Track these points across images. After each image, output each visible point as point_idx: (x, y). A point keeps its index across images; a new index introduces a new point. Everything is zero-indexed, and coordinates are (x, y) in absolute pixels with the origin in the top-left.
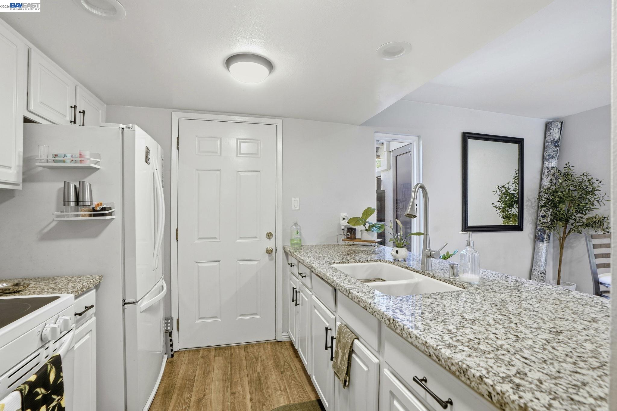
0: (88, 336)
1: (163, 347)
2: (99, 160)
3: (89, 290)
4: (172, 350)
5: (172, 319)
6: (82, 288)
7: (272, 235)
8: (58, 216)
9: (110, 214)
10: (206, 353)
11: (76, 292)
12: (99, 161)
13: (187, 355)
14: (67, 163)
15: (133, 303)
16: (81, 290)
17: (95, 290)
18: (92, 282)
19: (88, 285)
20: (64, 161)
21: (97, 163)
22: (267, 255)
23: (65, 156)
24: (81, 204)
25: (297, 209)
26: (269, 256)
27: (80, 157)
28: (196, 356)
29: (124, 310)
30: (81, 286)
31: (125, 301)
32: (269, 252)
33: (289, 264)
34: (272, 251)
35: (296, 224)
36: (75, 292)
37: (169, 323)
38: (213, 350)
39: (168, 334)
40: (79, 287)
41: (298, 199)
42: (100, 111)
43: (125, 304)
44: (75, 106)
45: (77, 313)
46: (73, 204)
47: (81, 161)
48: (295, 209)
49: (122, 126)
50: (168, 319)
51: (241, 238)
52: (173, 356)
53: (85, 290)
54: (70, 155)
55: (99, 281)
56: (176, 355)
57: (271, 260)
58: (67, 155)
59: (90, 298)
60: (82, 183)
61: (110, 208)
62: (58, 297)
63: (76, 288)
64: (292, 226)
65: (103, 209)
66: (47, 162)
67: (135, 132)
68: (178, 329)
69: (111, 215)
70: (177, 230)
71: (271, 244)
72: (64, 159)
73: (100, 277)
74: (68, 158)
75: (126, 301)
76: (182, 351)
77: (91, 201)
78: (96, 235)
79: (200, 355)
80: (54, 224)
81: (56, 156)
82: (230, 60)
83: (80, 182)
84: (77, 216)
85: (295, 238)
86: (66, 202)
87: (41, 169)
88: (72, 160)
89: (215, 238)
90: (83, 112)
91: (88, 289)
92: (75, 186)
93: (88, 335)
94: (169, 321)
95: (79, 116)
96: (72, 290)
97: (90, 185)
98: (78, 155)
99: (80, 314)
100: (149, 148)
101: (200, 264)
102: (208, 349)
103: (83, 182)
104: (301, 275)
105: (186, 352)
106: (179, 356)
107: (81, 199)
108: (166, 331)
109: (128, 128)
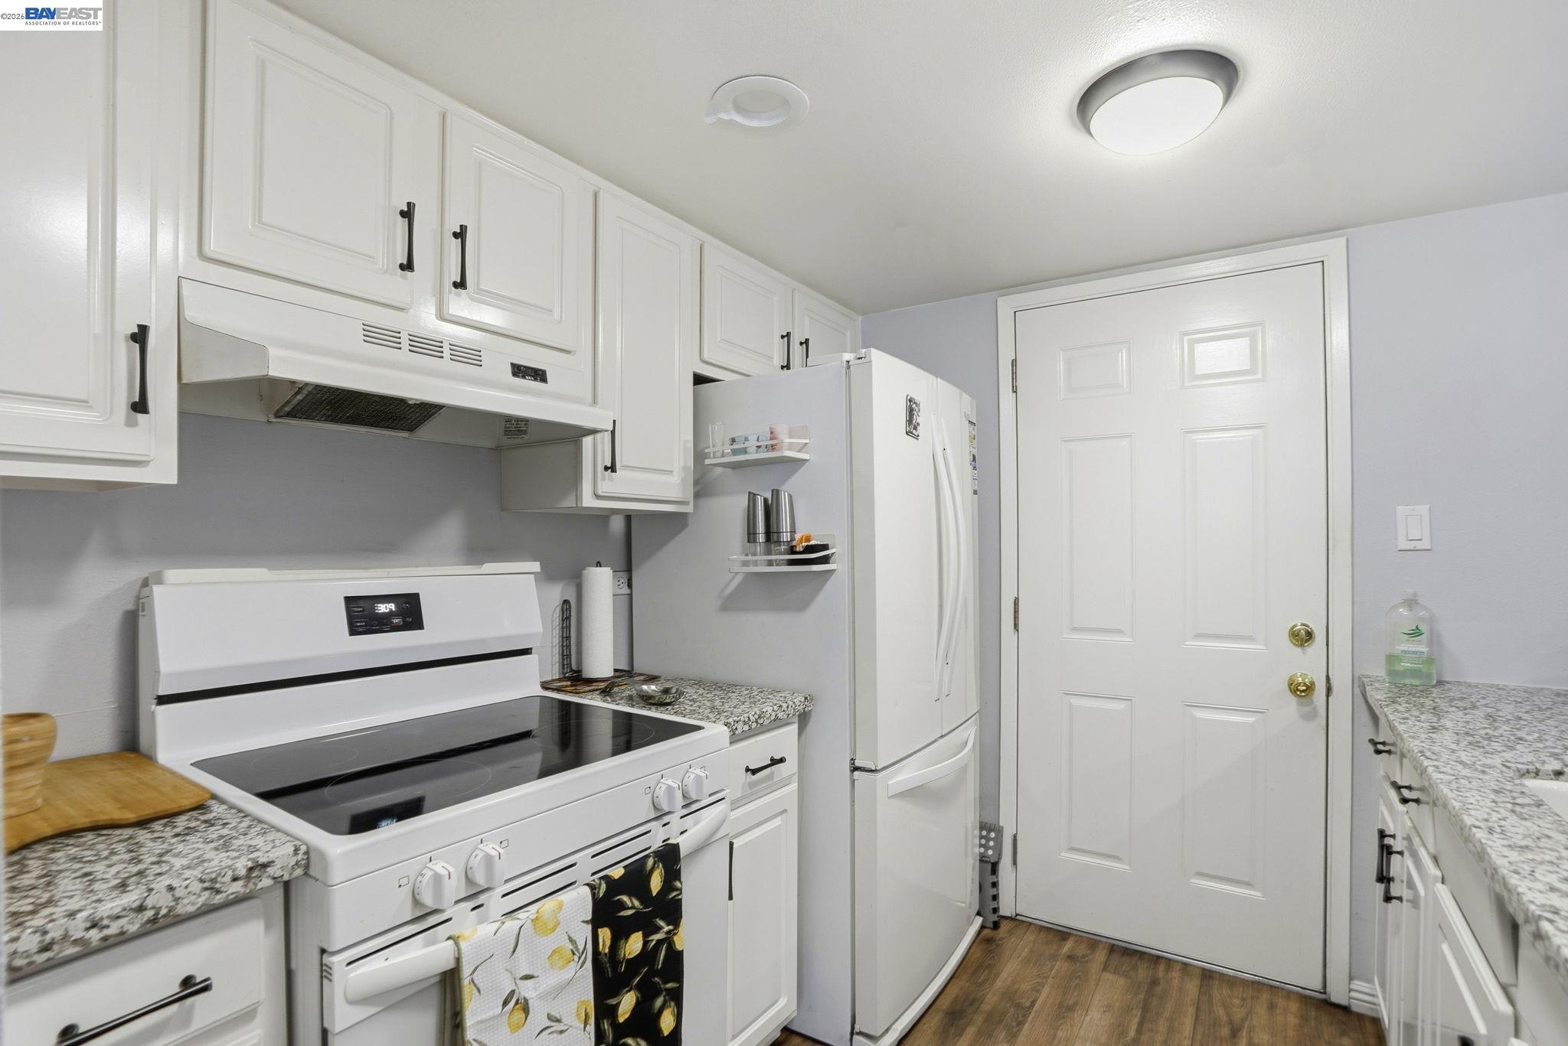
0: (777, 822)
1: (971, 895)
2: (807, 441)
3: (777, 723)
4: (995, 910)
5: (999, 831)
6: (760, 717)
7: (1310, 635)
8: (745, 564)
9: (825, 560)
10: (1082, 950)
11: (745, 723)
12: (806, 444)
13: (1031, 936)
14: (750, 453)
15: (872, 771)
16: (757, 722)
17: (796, 726)
18: (784, 708)
19: (774, 714)
20: (744, 451)
21: (803, 448)
22: (1293, 700)
23: (746, 439)
24: (774, 537)
25: (1419, 545)
26: (1299, 704)
27: (771, 439)
28: (1055, 947)
29: (853, 782)
30: (758, 712)
31: (854, 764)
32: (1302, 691)
33: (1372, 741)
34: (1310, 688)
35: (1411, 603)
36: (741, 723)
37: (992, 839)
38: (1104, 948)
39: (989, 867)
40: (753, 713)
41: (1423, 509)
42: (848, 333)
43: (856, 769)
44: (788, 333)
45: (750, 768)
46: (761, 538)
47: (773, 447)
48: (1411, 545)
49: (847, 356)
50: (989, 829)
51: (1199, 636)
52: (996, 926)
53: (767, 722)
54: (756, 437)
55: (801, 707)
56: (1005, 927)
57: (1311, 716)
58: (749, 438)
59: (784, 740)
60: (776, 493)
61: (825, 547)
62: (699, 728)
63: (746, 715)
64: (1395, 607)
65: (810, 549)
66: (723, 456)
67: (871, 365)
68: (1015, 862)
69: (829, 563)
70: (1016, 602)
71: (1308, 664)
72: (745, 446)
73: (806, 698)
74: (752, 444)
75: (858, 763)
76: (1023, 921)
77: (793, 532)
78: (802, 606)
79: (1065, 950)
80: (739, 579)
81: (733, 441)
82: (1088, 99)
83: (773, 491)
84: (770, 563)
85: (1405, 652)
86: (751, 536)
87: (719, 470)
88: (759, 447)
89: (1119, 632)
90: (806, 343)
91: (775, 720)
92: (766, 500)
93: (779, 818)
94: (993, 835)
95: (797, 351)
96: (736, 718)
97: (790, 497)
98: (768, 435)
99: (754, 772)
100: (917, 399)
101: (1076, 701)
102: (1093, 941)
103: (778, 491)
104: (1400, 793)
105: (1032, 927)
106: (1010, 932)
107: (774, 529)
108: (983, 859)
109: (859, 358)
